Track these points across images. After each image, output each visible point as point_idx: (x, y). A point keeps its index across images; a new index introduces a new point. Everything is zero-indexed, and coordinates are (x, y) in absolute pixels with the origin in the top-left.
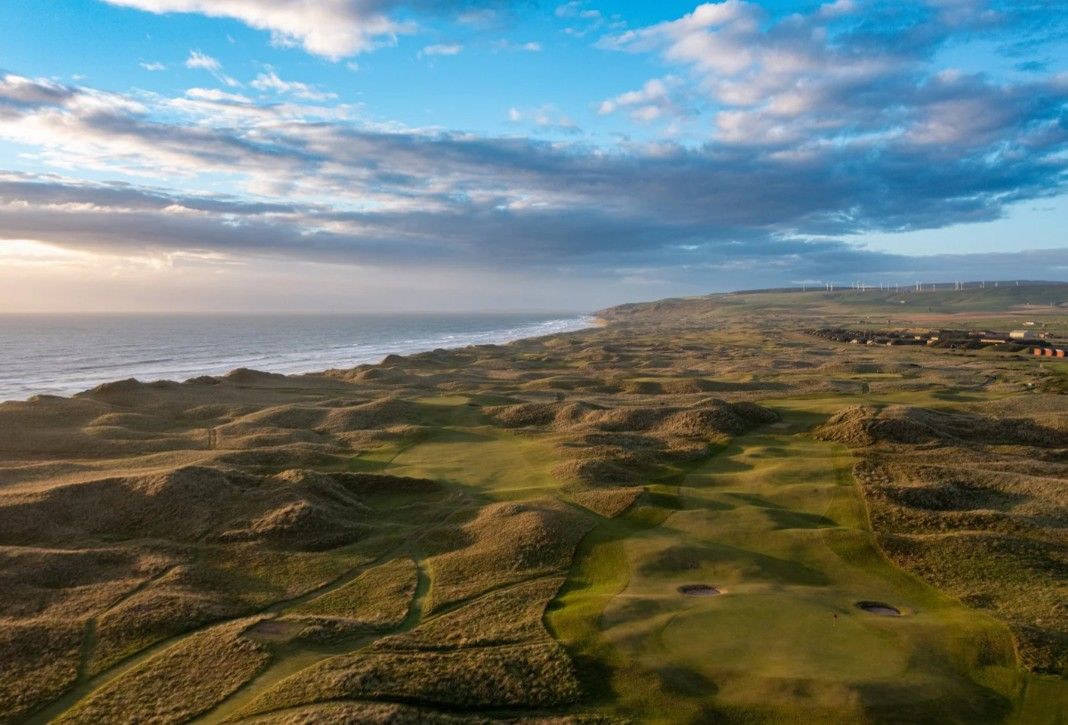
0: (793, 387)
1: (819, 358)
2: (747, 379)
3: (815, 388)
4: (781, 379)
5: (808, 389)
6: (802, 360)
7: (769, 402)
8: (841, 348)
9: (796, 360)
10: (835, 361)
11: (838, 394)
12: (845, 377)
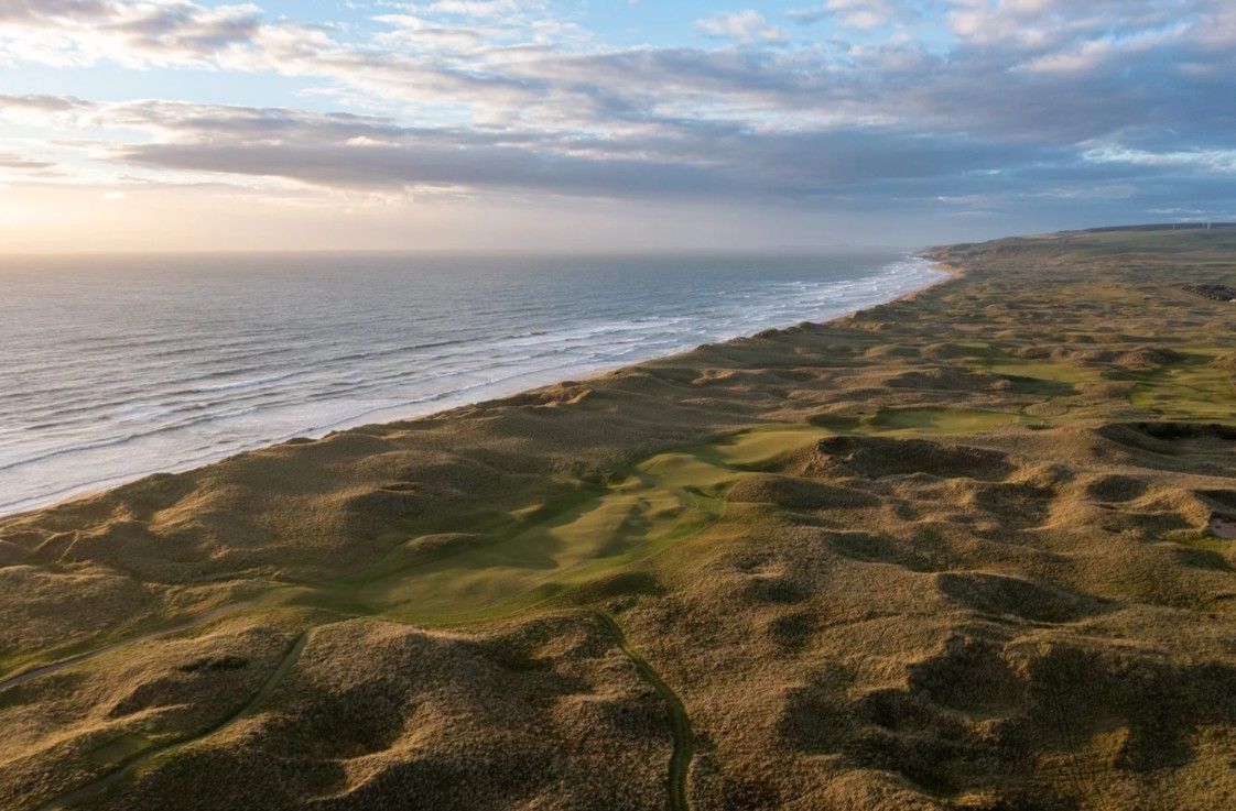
0: (1186, 341)
1: (1201, 317)
2: (1151, 334)
3: (1204, 342)
4: (1176, 335)
5: (1196, 342)
6: (1189, 320)
7: (1178, 349)
8: (1221, 308)
9: (1184, 320)
10: (1216, 321)
11: (1219, 345)
12: (1225, 334)
